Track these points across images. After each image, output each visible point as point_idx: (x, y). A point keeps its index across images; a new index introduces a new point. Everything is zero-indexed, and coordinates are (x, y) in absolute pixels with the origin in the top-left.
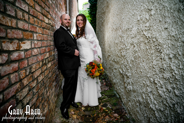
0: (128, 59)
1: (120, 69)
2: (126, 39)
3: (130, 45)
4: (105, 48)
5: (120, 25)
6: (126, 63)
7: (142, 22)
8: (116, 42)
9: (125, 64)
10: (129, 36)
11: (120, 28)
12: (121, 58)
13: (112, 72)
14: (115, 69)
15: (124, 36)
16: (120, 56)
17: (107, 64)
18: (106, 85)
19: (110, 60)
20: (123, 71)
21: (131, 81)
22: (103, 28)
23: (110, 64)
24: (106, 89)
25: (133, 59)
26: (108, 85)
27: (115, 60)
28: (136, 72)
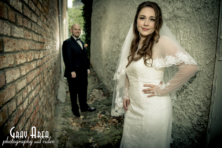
4: (101, 56)
5: (118, 34)
11: (117, 37)
13: (110, 81)
15: (121, 45)
18: (104, 95)
19: (108, 69)
23: (108, 73)
24: (104, 99)
26: (106, 95)
27: (113, 69)
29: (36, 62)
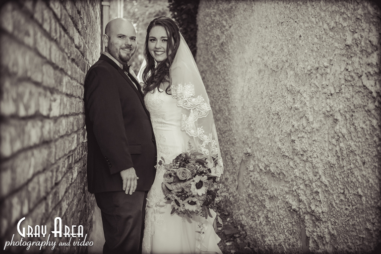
0: (314, 161)
1: (287, 196)
2: (308, 99)
3: (321, 117)
4: (231, 130)
6: (311, 175)
7: (358, 52)
8: (276, 107)
9: (305, 177)
10: (320, 89)
11: (287, 64)
12: (292, 159)
13: (258, 211)
14: (271, 198)
15: (302, 89)
16: (287, 154)
17: (241, 185)
19: (253, 171)
20: (300, 201)
21: (326, 230)
22: (227, 62)
23: (252, 183)
25: (333, 160)
27: (272, 169)
28: (342, 197)
29: (40, 124)
